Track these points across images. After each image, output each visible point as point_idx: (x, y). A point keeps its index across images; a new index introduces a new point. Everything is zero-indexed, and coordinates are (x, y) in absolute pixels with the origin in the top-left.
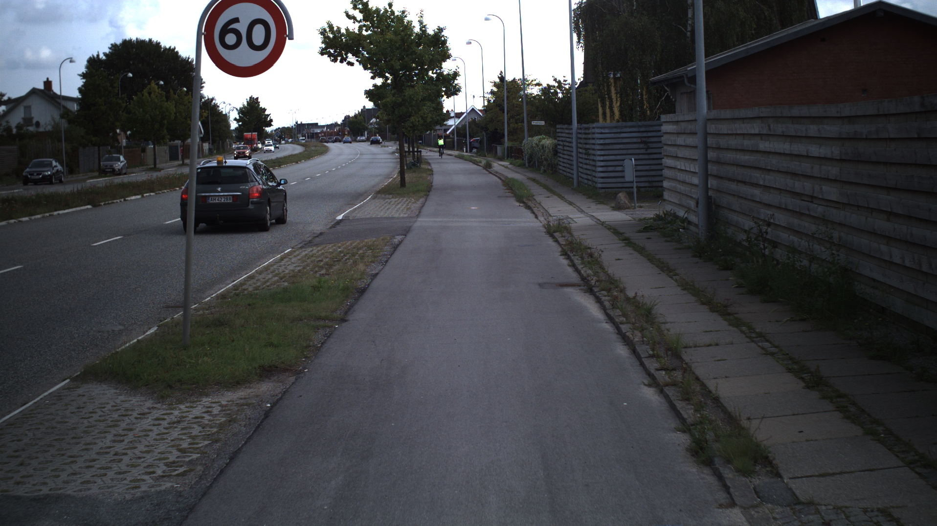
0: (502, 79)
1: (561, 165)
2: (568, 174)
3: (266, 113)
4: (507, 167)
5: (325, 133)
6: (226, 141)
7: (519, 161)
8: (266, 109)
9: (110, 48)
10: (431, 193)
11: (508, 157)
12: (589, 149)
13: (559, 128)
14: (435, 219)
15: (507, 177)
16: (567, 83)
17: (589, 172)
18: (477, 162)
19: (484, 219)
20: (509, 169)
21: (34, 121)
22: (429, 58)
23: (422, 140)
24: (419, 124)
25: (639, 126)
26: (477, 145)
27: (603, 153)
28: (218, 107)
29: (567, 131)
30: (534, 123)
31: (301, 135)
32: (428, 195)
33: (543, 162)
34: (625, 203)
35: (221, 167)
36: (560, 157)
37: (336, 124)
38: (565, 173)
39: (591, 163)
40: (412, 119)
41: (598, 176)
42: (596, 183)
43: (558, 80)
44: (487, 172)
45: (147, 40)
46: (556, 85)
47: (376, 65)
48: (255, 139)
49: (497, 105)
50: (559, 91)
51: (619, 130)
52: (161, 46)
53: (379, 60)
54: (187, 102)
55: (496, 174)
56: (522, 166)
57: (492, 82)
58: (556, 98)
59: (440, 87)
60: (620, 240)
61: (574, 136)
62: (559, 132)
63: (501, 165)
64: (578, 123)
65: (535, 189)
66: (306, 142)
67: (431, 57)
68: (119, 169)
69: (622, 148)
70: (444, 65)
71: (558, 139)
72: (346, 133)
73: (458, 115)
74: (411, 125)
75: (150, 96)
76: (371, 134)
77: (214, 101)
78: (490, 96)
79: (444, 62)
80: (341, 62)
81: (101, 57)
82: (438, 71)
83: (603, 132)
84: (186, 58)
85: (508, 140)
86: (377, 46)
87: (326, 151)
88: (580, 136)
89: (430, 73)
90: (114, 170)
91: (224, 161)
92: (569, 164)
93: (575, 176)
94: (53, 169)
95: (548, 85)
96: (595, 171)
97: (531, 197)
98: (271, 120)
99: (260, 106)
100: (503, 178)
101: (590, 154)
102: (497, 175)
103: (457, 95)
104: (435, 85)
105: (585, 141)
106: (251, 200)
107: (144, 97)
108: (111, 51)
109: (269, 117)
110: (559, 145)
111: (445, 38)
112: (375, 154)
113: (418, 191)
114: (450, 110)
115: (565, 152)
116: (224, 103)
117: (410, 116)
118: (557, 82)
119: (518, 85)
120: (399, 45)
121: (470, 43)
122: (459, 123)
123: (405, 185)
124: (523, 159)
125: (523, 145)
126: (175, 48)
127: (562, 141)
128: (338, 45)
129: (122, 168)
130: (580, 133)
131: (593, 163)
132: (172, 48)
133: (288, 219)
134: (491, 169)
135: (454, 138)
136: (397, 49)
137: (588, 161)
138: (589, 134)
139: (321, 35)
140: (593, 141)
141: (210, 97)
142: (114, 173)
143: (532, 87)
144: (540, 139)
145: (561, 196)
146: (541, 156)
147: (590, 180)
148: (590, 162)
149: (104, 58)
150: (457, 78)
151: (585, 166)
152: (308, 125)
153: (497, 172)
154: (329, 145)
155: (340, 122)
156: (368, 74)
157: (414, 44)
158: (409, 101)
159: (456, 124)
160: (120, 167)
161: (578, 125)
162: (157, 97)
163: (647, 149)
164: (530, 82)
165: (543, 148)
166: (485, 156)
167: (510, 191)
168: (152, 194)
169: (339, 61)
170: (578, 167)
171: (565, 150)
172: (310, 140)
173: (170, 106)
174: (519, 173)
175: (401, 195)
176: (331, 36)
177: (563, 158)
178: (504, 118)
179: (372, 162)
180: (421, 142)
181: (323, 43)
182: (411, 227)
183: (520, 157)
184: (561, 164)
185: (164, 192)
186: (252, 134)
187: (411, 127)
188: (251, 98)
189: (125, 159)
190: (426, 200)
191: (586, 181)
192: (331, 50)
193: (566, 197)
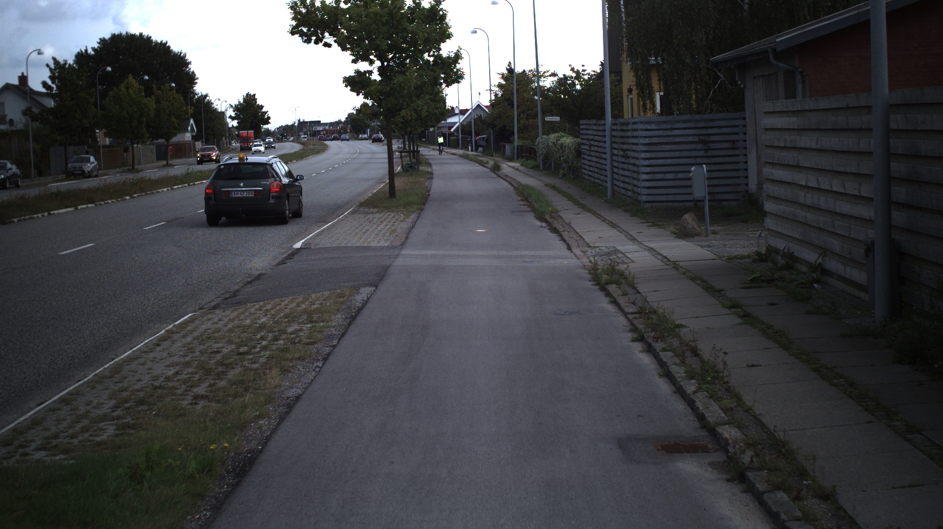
0: (511, 71)
1: (585, 169)
2: (596, 181)
3: (264, 110)
4: (517, 170)
5: (327, 131)
6: (222, 139)
7: (531, 162)
8: (263, 106)
9: (99, 43)
10: (427, 206)
11: (518, 158)
12: (628, 150)
13: (583, 124)
14: (423, 252)
15: (519, 183)
16: (586, 73)
17: (627, 180)
18: (484, 163)
19: (495, 253)
20: (520, 171)
21: (8, 119)
22: (424, 36)
23: (425, 138)
24: (411, 119)
25: (696, 121)
26: (483, 143)
27: (648, 155)
28: (212, 104)
29: (594, 128)
30: (548, 119)
31: (303, 133)
32: (422, 210)
33: (561, 164)
34: (693, 227)
35: (242, 163)
36: (584, 159)
37: (339, 122)
38: (592, 179)
39: (631, 167)
40: (403, 113)
41: (643, 186)
42: (640, 194)
43: (576, 70)
44: (495, 176)
45: (138, 34)
46: (574, 75)
47: (358, 46)
48: (250, 137)
49: (505, 99)
50: (577, 82)
51: (670, 126)
52: (152, 40)
53: (361, 39)
54: (171, 97)
55: (505, 178)
56: (536, 168)
57: (500, 74)
58: (574, 90)
59: (437, 72)
60: (725, 307)
61: (607, 133)
62: (583, 129)
63: (511, 167)
64: (612, 117)
65: (559, 203)
66: (308, 140)
67: (426, 35)
68: (88, 171)
69: (674, 149)
70: (442, 45)
71: (582, 137)
72: (348, 131)
73: (463, 112)
74: (402, 120)
75: (127, 91)
76: (373, 132)
77: (208, 98)
78: (497, 89)
79: (443, 42)
80: (316, 43)
81: (89, 52)
82: (436, 54)
83: (649, 128)
84: (178, 52)
85: (518, 138)
86: (358, 21)
87: (325, 148)
88: (615, 133)
89: (426, 56)
90: (83, 172)
91: (245, 158)
92: (597, 168)
93: (609, 185)
94: (7, 172)
95: (564, 75)
96: (638, 180)
97: (555, 214)
98: (269, 118)
99: (257, 103)
100: (515, 185)
101: (628, 157)
102: (507, 179)
103: (458, 82)
104: (432, 70)
105: (622, 140)
106: (271, 194)
107: (121, 92)
108: (99, 45)
109: (267, 115)
110: (583, 144)
111: (445, 12)
112: (374, 153)
113: (410, 204)
114: (455, 107)
115: (593, 154)
116: (219, 100)
117: (400, 110)
118: (575, 72)
119: (527, 76)
120: (387, 20)
121: (475, 32)
122: (464, 119)
123: (395, 195)
124: (536, 160)
125: (536, 143)
126: (167, 43)
127: (588, 140)
128: (312, 23)
129: (92, 170)
130: (616, 130)
131: (635, 169)
132: (163, 42)
133: (304, 214)
134: (500, 172)
135: (458, 136)
136: (384, 24)
137: (626, 165)
138: (628, 131)
139: (292, 10)
140: (634, 141)
141: (204, 94)
142: (84, 175)
143: (545, 79)
144: (558, 137)
145: (596, 212)
146: (560, 157)
147: (630, 190)
148: (629, 166)
149: (93, 53)
150: (460, 61)
151: (622, 172)
152: (311, 122)
153: (507, 176)
154: (327, 142)
155: (343, 120)
156: (348, 56)
157: (405, 19)
158: (398, 89)
159: (461, 121)
160: (89, 169)
161: (612, 120)
162: (135, 91)
163: (706, 150)
164: (541, 73)
165: (562, 147)
166: (493, 156)
167: (526, 203)
168: (90, 205)
169: (313, 41)
170: (613, 173)
171: (593, 151)
172: (312, 138)
173: (151, 102)
174: (533, 177)
175: (388, 209)
176: (304, 11)
177: (589, 161)
178: (514, 114)
179: (368, 163)
180: (424, 140)
181: (293, 19)
182: (389, 267)
183: (533, 157)
184: (587, 167)
185: (108, 203)
186: (247, 133)
187: (402, 123)
188: (247, 94)
189: (96, 160)
190: (418, 217)
191: (623, 191)
192: (303, 29)
193: (602, 214)
